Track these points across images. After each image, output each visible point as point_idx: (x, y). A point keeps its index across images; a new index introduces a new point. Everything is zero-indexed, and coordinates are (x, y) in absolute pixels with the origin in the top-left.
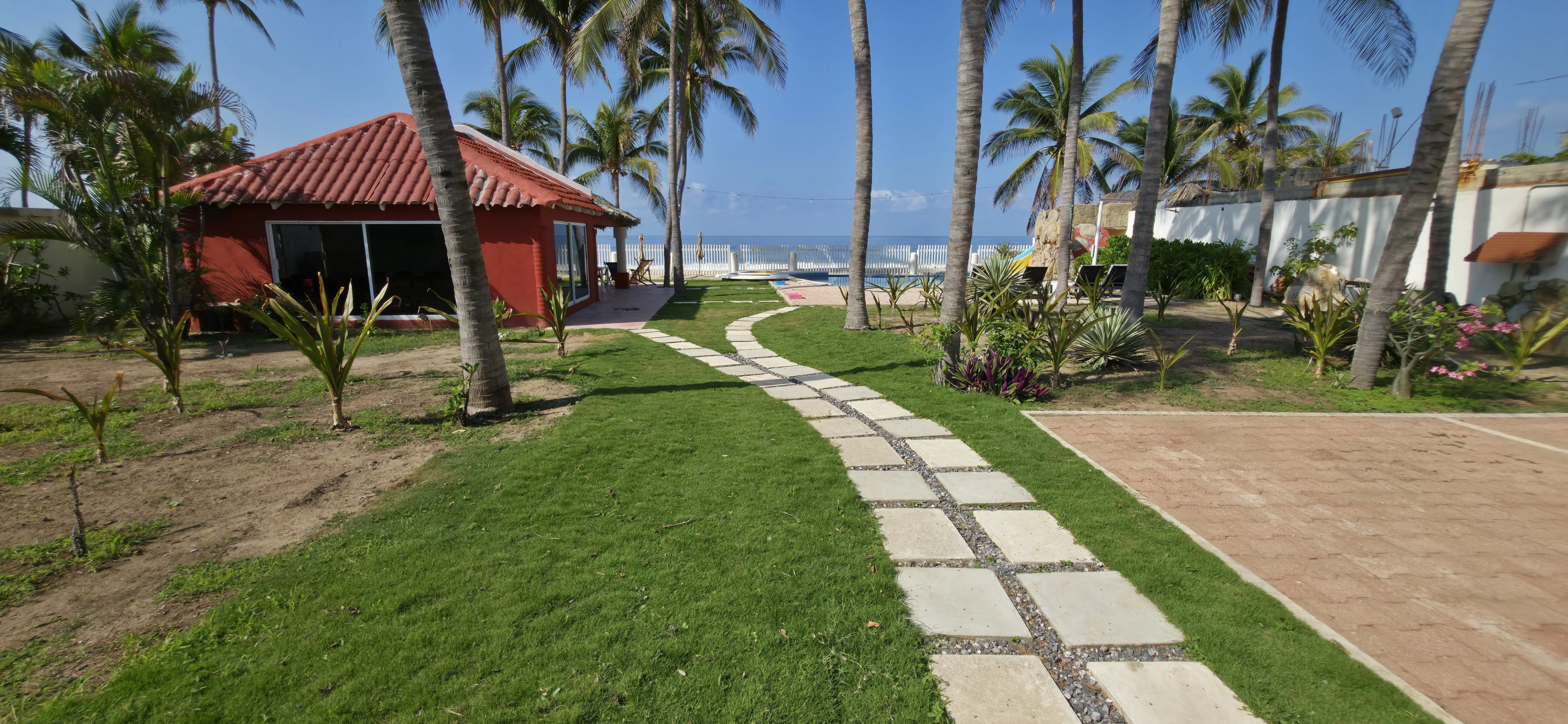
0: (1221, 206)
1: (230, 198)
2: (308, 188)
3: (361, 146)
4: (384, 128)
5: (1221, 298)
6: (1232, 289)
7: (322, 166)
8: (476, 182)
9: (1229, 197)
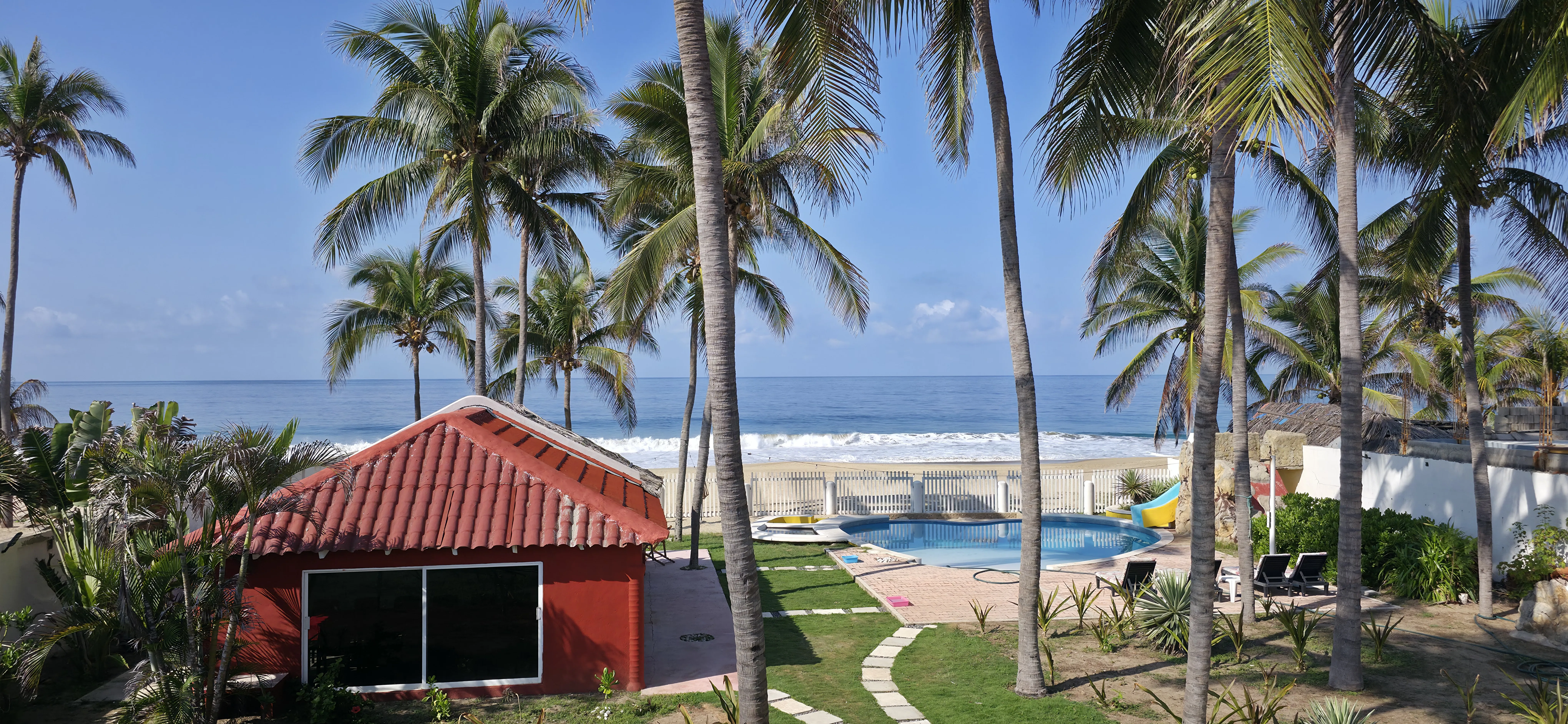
0: (1425, 460)
1: (269, 546)
2: (363, 528)
3: (412, 465)
4: (434, 438)
5: (1443, 600)
6: (1455, 587)
7: (371, 496)
8: (564, 513)
9: (1432, 448)
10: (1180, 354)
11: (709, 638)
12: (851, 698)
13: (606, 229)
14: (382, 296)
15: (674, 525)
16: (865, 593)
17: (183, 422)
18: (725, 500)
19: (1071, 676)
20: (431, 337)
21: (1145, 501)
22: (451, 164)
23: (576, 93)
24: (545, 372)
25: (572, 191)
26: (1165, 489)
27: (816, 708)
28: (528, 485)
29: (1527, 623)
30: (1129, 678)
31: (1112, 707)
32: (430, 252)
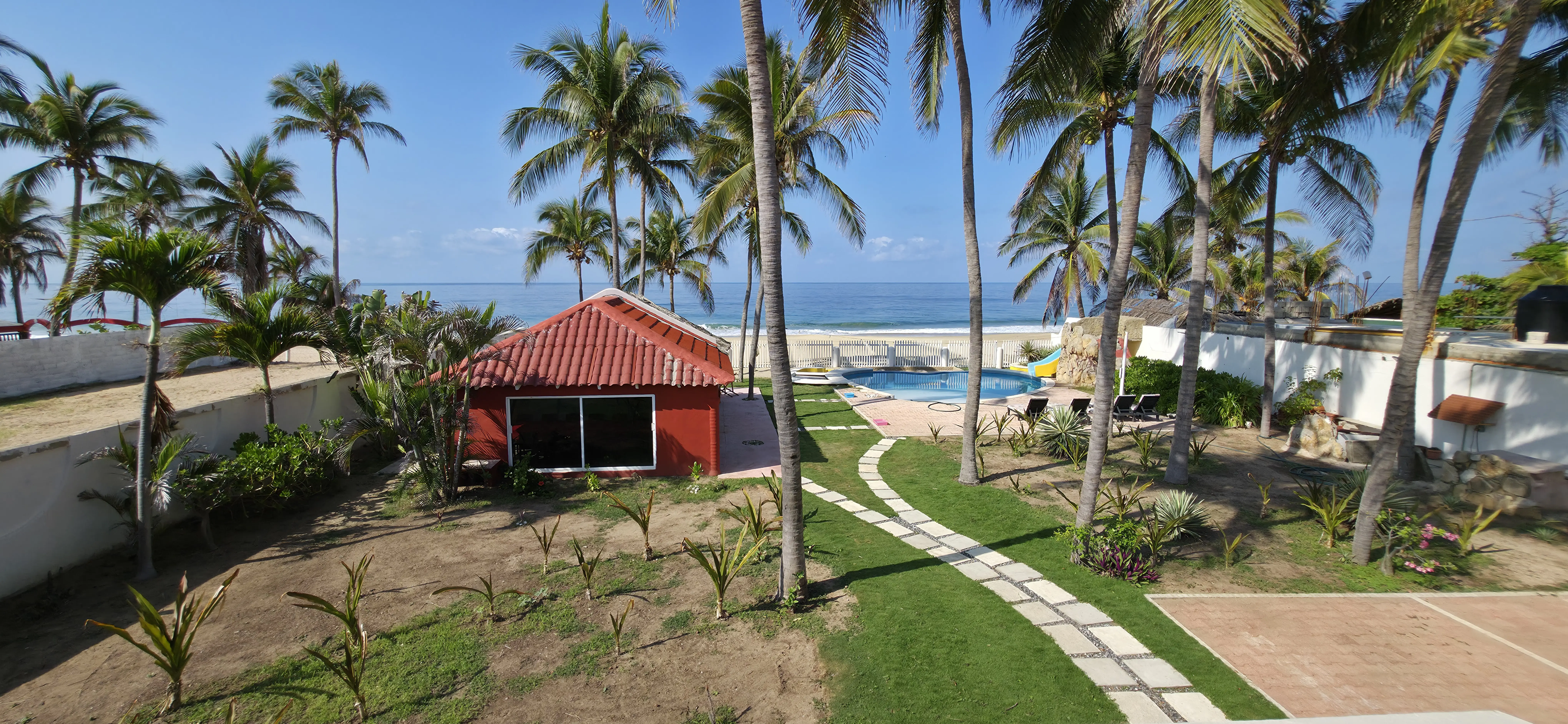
0: (1226, 336)
1: (485, 382)
2: (541, 372)
3: (571, 332)
4: (585, 315)
5: (1235, 425)
6: (1244, 417)
7: (546, 351)
8: (667, 364)
9: (1232, 328)
10: (1062, 267)
11: (761, 443)
12: (853, 484)
13: (694, 183)
14: (559, 228)
15: (738, 372)
16: (859, 416)
17: (434, 304)
18: (773, 357)
19: (994, 472)
20: (588, 254)
21: (1036, 360)
22: (595, 138)
23: (673, 90)
24: (658, 275)
25: (672, 159)
26: (1050, 353)
27: (830, 490)
28: (644, 346)
29: (1295, 442)
30: (1032, 474)
31: (1023, 493)
32: (584, 199)
